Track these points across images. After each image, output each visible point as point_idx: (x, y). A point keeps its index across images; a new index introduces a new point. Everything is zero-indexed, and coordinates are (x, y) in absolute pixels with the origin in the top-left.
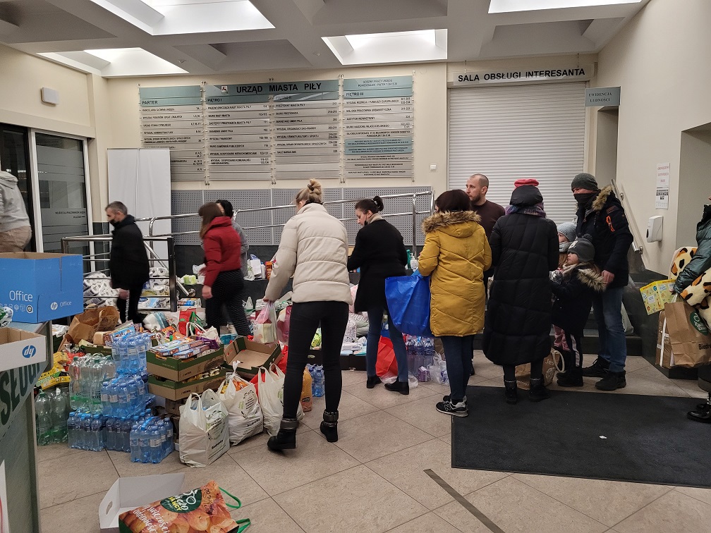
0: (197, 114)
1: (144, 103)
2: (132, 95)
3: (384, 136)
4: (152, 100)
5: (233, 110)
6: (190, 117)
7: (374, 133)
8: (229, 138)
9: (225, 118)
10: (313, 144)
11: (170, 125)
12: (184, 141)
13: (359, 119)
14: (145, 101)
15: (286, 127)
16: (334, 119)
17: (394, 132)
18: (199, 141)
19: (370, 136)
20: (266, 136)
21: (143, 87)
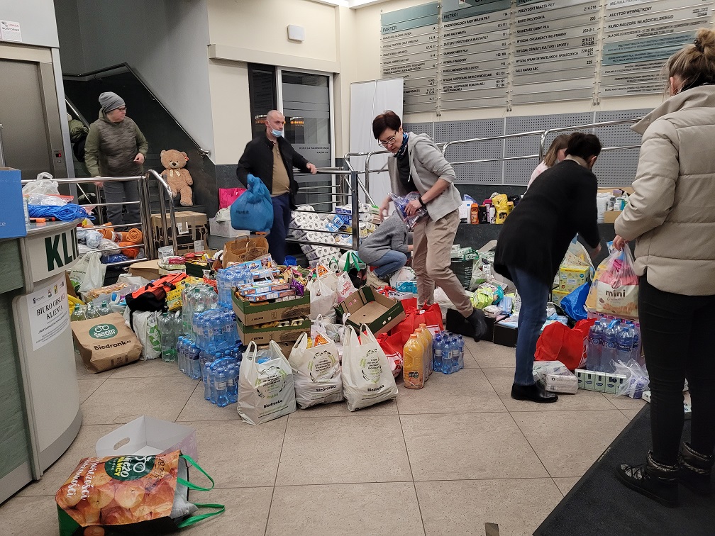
0: (432, 36)
1: (385, 30)
3: (664, 32)
4: (391, 26)
5: (470, 24)
6: (426, 39)
7: (648, 30)
8: (464, 60)
9: (460, 36)
10: (560, 56)
11: (406, 51)
12: (419, 68)
13: (628, 12)
14: (385, 27)
15: (528, 37)
16: (592, 19)
17: (679, 26)
18: (434, 66)
19: (642, 35)
20: (504, 51)
21: (385, 12)
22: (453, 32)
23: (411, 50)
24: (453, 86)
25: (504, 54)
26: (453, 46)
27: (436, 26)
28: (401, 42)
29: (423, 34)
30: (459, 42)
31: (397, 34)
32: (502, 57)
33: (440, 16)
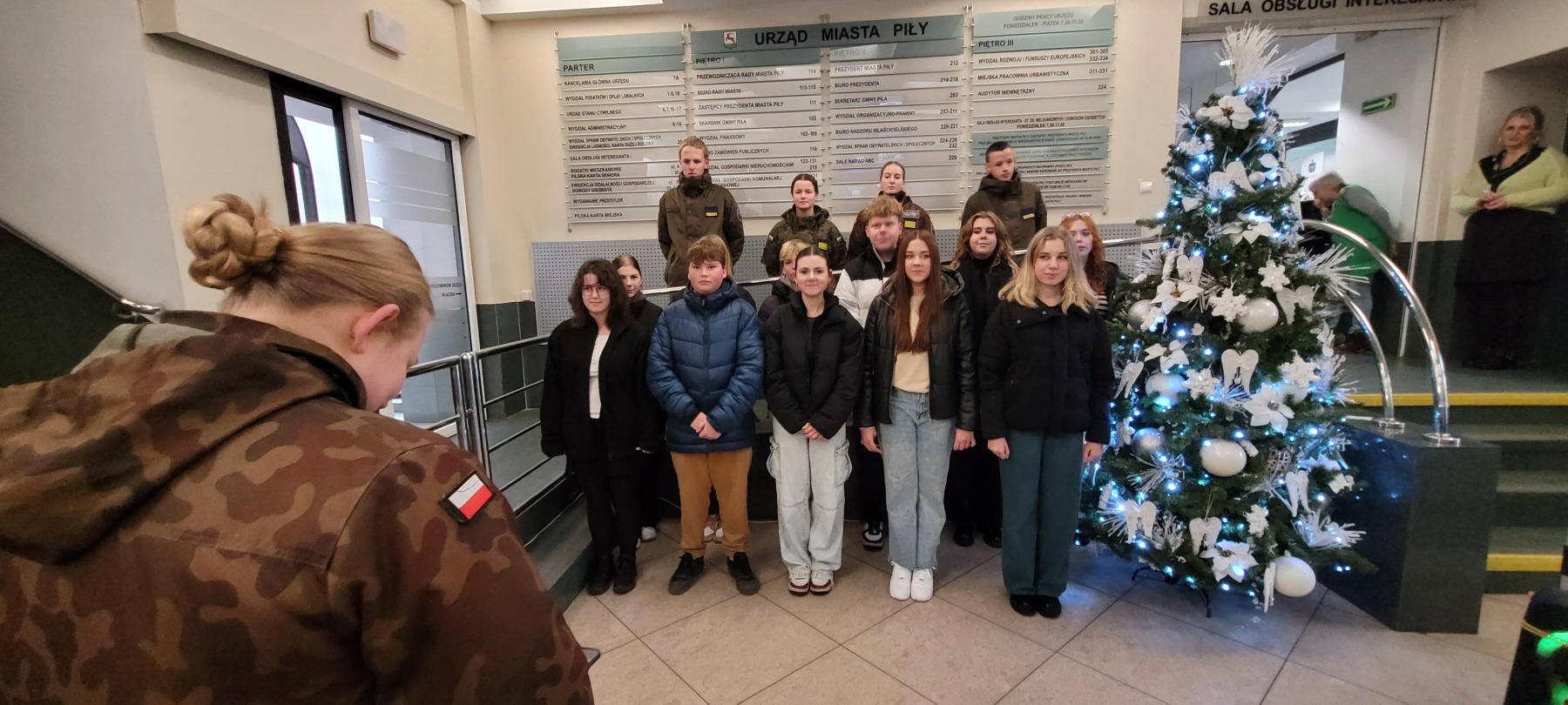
0: (675, 90)
1: (568, 68)
2: (542, 51)
3: (1052, 125)
4: (585, 62)
5: (747, 79)
6: (657, 95)
7: (1032, 120)
8: (740, 137)
9: (730, 95)
10: (908, 144)
11: (619, 112)
13: (1004, 92)
14: (568, 64)
15: (855, 112)
16: (953, 95)
17: (1072, 118)
19: (1024, 126)
20: (813, 129)
21: (560, 36)
22: (716, 88)
23: (630, 111)
25: (814, 134)
26: (715, 112)
27: (681, 75)
28: (607, 93)
29: (658, 85)
30: (728, 106)
31: (597, 78)
32: (810, 138)
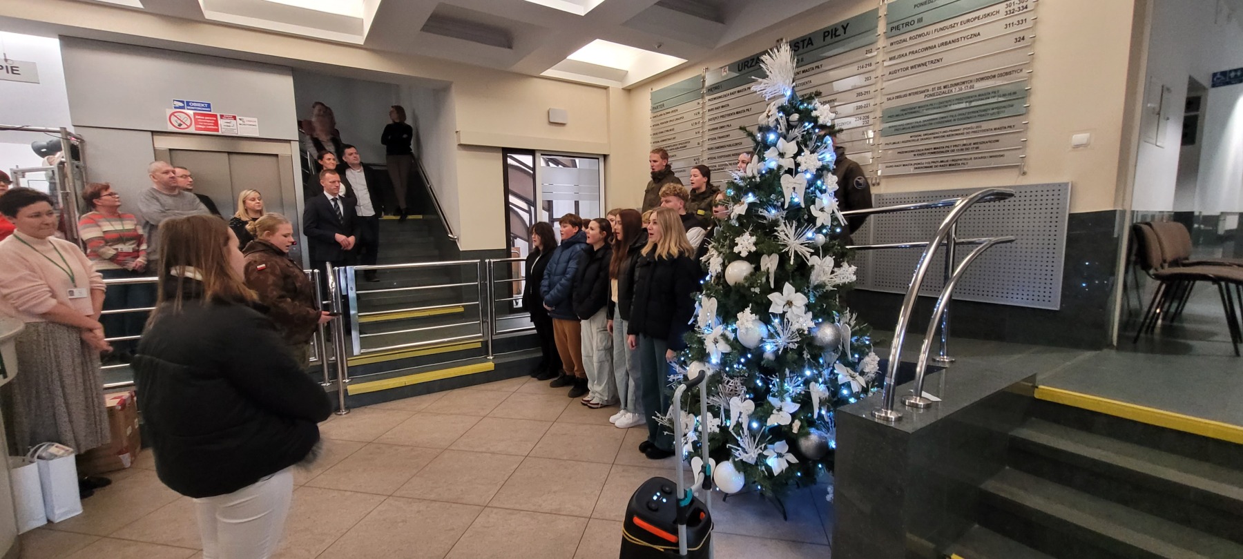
0: (697, 111)
2: (645, 101)
3: (961, 90)
4: (660, 104)
5: (733, 96)
6: (691, 116)
7: (940, 88)
8: (727, 136)
9: (724, 109)
11: (673, 130)
12: (685, 147)
13: (912, 67)
14: (654, 106)
16: (867, 79)
17: (982, 79)
18: (699, 144)
19: (931, 95)
21: (654, 90)
22: (716, 106)
23: (678, 129)
24: (717, 165)
26: (716, 121)
27: (701, 101)
28: (669, 120)
29: (689, 110)
30: (722, 116)
31: (665, 112)
33: (705, 91)
